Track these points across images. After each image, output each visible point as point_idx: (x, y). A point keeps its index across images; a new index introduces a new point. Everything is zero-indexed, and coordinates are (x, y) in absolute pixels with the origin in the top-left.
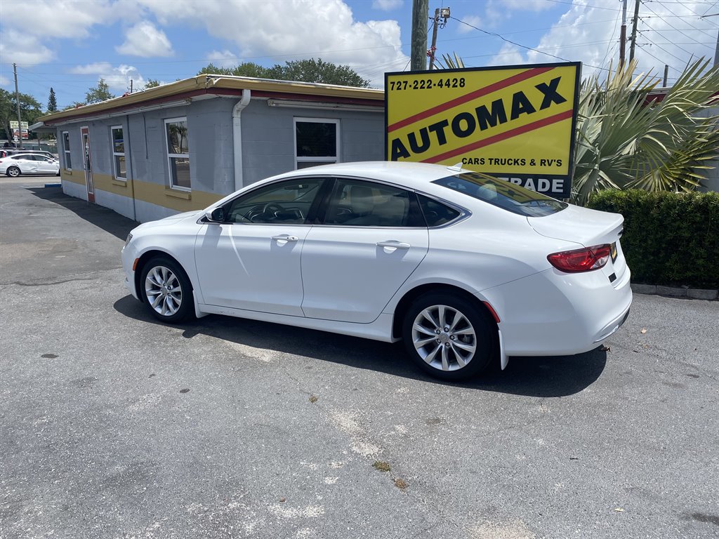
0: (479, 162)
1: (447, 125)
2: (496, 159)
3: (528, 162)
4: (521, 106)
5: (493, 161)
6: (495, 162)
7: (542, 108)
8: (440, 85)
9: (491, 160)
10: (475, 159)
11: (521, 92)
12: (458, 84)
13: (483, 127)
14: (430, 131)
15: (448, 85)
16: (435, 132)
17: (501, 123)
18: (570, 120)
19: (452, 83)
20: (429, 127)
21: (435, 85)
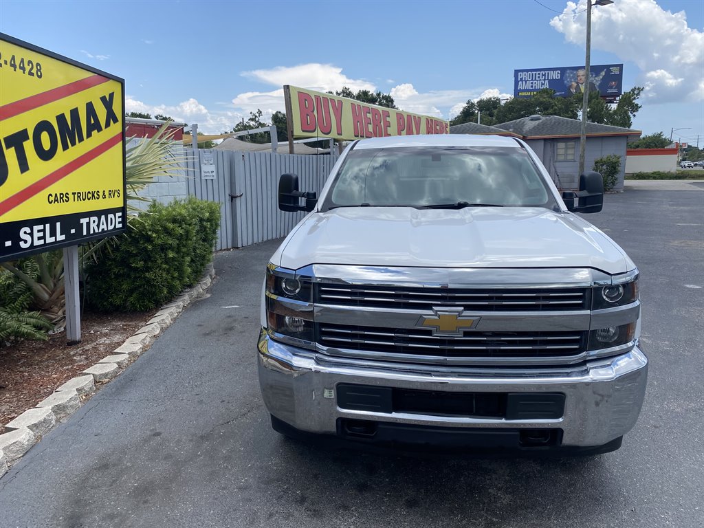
0: (65, 198)
1: (28, 138)
2: (78, 193)
3: (101, 194)
4: (93, 122)
5: (76, 196)
6: (78, 197)
7: (106, 127)
8: (14, 66)
9: (74, 194)
10: (61, 194)
11: (91, 102)
12: (34, 71)
13: (65, 147)
14: (7, 148)
15: (23, 69)
16: (13, 148)
17: (80, 142)
18: (120, 144)
19: (28, 68)
20: (5, 139)
21: (6, 62)
